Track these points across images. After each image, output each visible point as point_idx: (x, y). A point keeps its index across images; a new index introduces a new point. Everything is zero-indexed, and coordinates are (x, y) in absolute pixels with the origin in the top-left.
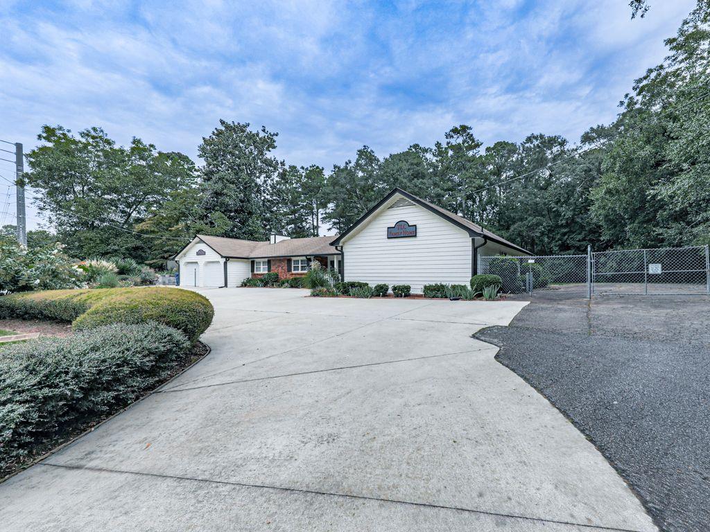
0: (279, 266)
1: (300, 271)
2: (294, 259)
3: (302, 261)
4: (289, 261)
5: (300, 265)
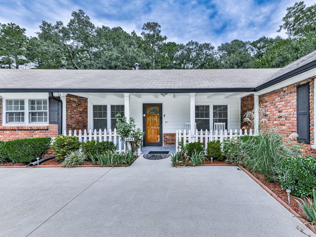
5: (27, 111)
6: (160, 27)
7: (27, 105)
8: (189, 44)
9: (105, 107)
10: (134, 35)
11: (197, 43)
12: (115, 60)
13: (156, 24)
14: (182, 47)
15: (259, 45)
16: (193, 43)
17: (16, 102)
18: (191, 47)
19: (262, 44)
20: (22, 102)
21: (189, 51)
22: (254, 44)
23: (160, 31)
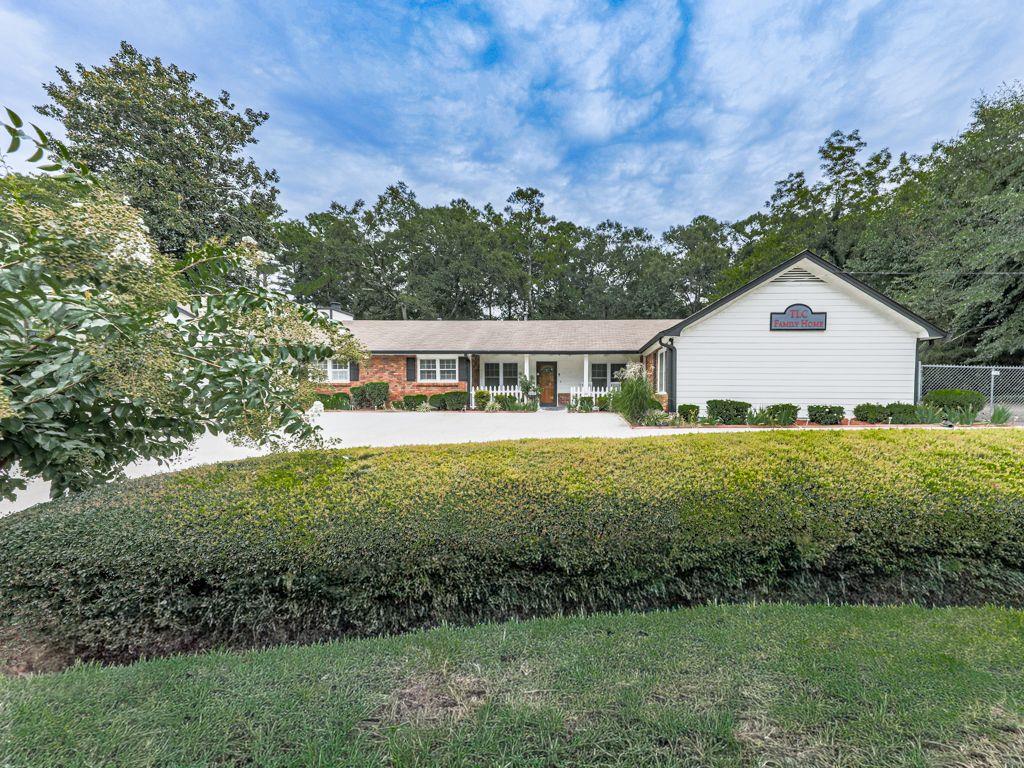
0: (383, 370)
1: (438, 380)
2: (420, 357)
3: (442, 361)
4: (410, 360)
5: (438, 369)
6: (542, 195)
7: (438, 364)
8: (602, 226)
9: (497, 365)
10: (489, 211)
11: (618, 226)
12: (466, 277)
13: (535, 192)
14: (586, 233)
15: (748, 229)
16: (610, 226)
17: (429, 361)
18: (606, 233)
19: (757, 226)
20: (434, 361)
21: (602, 240)
22: (739, 228)
23: (542, 204)
